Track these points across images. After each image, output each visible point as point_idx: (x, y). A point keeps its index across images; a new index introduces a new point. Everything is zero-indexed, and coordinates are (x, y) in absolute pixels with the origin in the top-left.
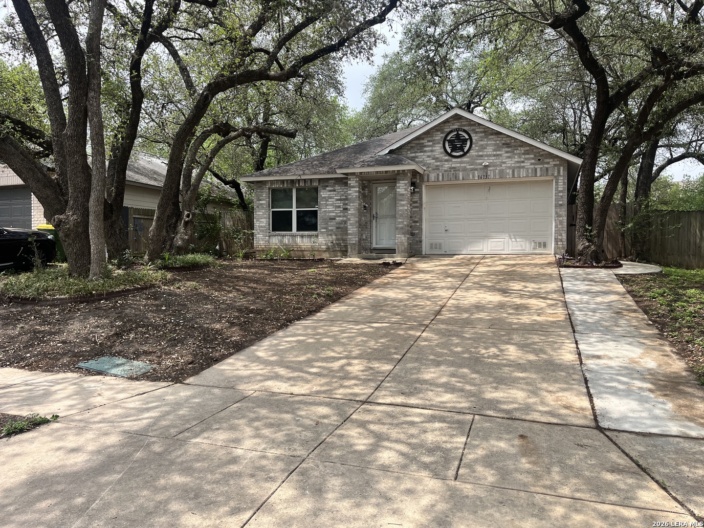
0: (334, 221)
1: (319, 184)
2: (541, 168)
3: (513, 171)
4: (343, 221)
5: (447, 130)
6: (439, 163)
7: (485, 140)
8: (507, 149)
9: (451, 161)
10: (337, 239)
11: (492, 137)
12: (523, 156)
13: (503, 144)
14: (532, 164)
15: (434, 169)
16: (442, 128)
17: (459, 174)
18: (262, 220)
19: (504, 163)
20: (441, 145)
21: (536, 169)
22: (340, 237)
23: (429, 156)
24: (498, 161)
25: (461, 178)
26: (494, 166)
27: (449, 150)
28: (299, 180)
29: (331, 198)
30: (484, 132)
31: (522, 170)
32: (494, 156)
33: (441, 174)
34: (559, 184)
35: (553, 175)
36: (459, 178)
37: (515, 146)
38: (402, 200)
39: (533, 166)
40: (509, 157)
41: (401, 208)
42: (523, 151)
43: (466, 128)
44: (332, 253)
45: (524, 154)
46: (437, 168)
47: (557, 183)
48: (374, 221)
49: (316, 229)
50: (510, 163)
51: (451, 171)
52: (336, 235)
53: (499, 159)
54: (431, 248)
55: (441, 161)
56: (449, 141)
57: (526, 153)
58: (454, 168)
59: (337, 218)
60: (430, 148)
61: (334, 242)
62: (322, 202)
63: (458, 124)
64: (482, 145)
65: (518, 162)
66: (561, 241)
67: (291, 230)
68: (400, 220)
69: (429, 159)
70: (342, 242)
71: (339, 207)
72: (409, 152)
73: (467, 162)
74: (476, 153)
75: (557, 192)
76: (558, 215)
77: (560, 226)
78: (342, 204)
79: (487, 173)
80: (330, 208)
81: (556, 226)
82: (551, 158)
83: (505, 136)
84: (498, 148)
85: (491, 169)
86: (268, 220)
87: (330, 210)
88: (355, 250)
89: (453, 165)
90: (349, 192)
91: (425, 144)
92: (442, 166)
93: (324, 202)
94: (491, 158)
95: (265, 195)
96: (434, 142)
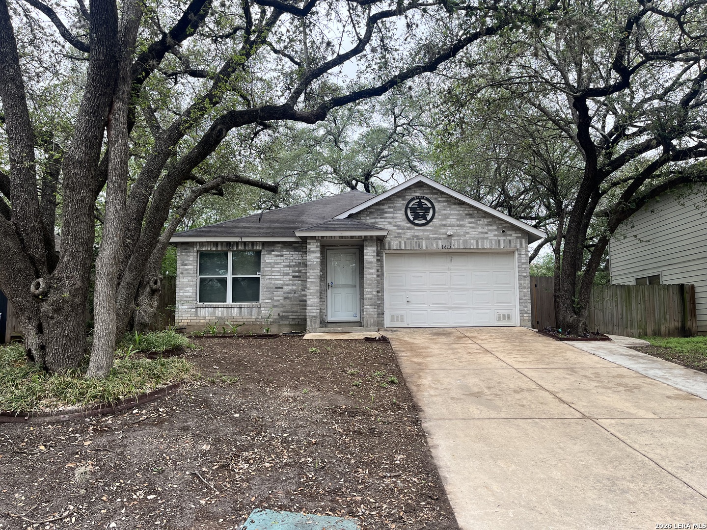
0: (281, 290)
1: (263, 248)
2: (504, 240)
3: (477, 242)
4: (292, 290)
5: (408, 197)
6: (401, 231)
7: (448, 209)
8: (470, 220)
9: (414, 229)
10: (285, 311)
11: (455, 206)
12: (486, 227)
13: (466, 214)
14: (495, 235)
15: (395, 237)
16: (404, 194)
17: (422, 242)
18: (188, 289)
19: (468, 233)
20: (404, 212)
21: (499, 241)
22: (288, 308)
23: (390, 223)
24: (461, 231)
25: (424, 247)
26: (458, 236)
27: (411, 218)
28: (237, 243)
29: (277, 264)
30: (447, 201)
31: (485, 241)
32: (458, 225)
33: (403, 242)
34: (523, 256)
35: (516, 246)
36: (422, 247)
37: (478, 217)
38: (370, 268)
39: (496, 238)
40: (472, 228)
41: (369, 277)
42: (486, 223)
43: (428, 196)
44: (279, 326)
45: (487, 225)
46: (399, 236)
47: (520, 255)
48: (329, 291)
49: (258, 300)
50: (474, 233)
51: (413, 239)
52: (283, 307)
53: (462, 229)
54: (392, 320)
55: (402, 229)
56: (411, 209)
57: (489, 224)
58: (417, 236)
59: (285, 287)
60: (391, 215)
61: (281, 314)
62: (266, 269)
63: (420, 191)
64: (445, 215)
65: (482, 233)
66: (526, 313)
67: (224, 300)
68: (369, 290)
69: (389, 225)
70: (290, 314)
71: (288, 274)
72: (368, 218)
73: (431, 231)
74: (440, 222)
75: (520, 264)
76: (521, 287)
77: (524, 298)
78: (291, 271)
79: (451, 243)
81: (521, 298)
82: (513, 231)
83: (468, 207)
84: (461, 218)
85: (455, 238)
86: (195, 288)
87: (277, 277)
88: (315, 323)
89: (416, 234)
90: (308, 257)
91: (385, 210)
92: (404, 234)
93: (268, 269)
94: (455, 228)
95: (192, 259)
96: (396, 209)
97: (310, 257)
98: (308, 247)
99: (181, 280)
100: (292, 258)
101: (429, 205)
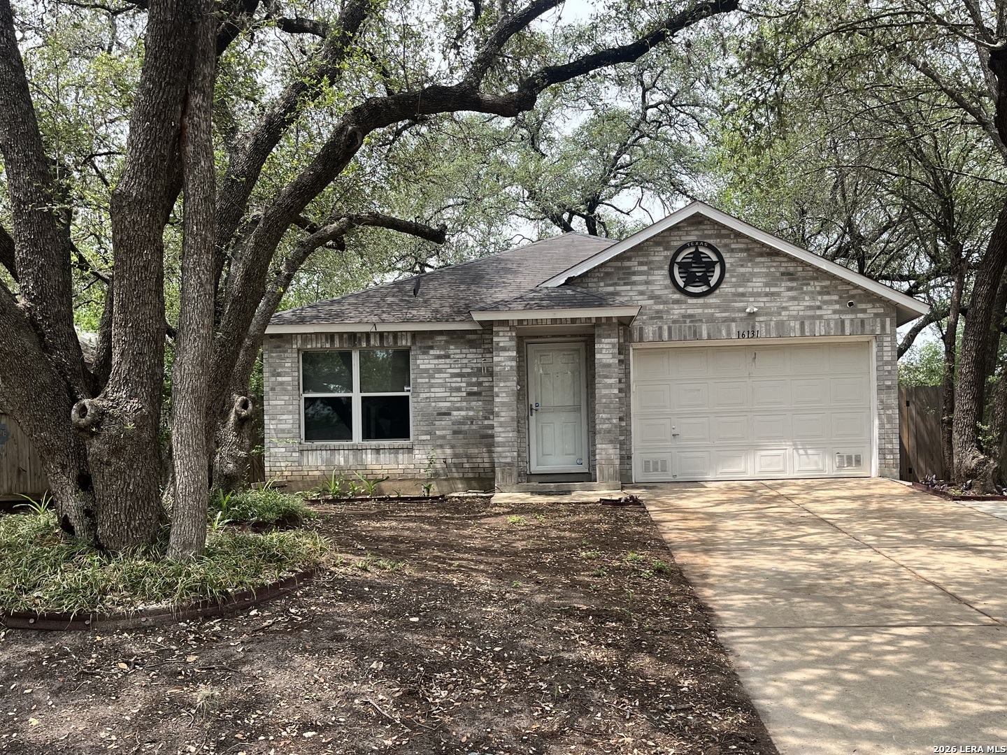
0: (447, 418)
1: (414, 343)
2: (852, 320)
3: (802, 324)
4: (467, 418)
5: (675, 244)
6: (661, 307)
7: (749, 265)
8: (789, 284)
9: (686, 303)
10: (456, 456)
11: (762, 259)
12: (819, 298)
13: (783, 274)
14: (835, 312)
15: (652, 318)
16: (666, 239)
17: (701, 327)
18: (285, 417)
19: (785, 308)
20: (666, 272)
21: (843, 322)
22: (461, 451)
24: (773, 306)
25: (705, 335)
26: (767, 314)
27: (681, 283)
28: (368, 335)
29: (440, 371)
30: (747, 250)
31: (818, 322)
32: (767, 295)
33: (665, 327)
34: (885, 349)
35: (873, 332)
36: (701, 335)
37: (804, 278)
38: (606, 377)
39: (837, 316)
40: (793, 298)
41: (605, 392)
42: (818, 289)
43: (711, 242)
44: (445, 483)
45: (820, 293)
46: (658, 316)
47: (880, 347)
48: (532, 419)
49: (406, 435)
50: (796, 308)
51: (685, 322)
52: (452, 447)
53: (775, 301)
54: (646, 469)
55: (665, 303)
56: (681, 265)
57: (825, 291)
58: (691, 316)
59: (455, 413)
60: (644, 277)
61: (449, 461)
62: (419, 380)
63: (697, 233)
64: (743, 274)
65: (810, 308)
66: (891, 452)
67: (350, 438)
68: (604, 416)
69: (641, 297)
70: (465, 460)
71: (458, 389)
72: (602, 284)
73: (717, 307)
74: (733, 290)
75: (880, 363)
76: (884, 406)
77: (887, 426)
78: (464, 385)
79: (753, 327)
80: (439, 392)
81: (881, 426)
82: (869, 302)
83: (785, 259)
84: (773, 281)
85: (761, 319)
86: (297, 416)
87: (438, 395)
88: (511, 475)
89: (689, 311)
90: (495, 359)
91: (633, 269)
92: (668, 312)
93: (424, 380)
94: (761, 299)
95: (289, 365)
96: (652, 266)
97: (499, 359)
98: (495, 339)
99: (271, 402)
100: (465, 361)
101: (714, 258)
